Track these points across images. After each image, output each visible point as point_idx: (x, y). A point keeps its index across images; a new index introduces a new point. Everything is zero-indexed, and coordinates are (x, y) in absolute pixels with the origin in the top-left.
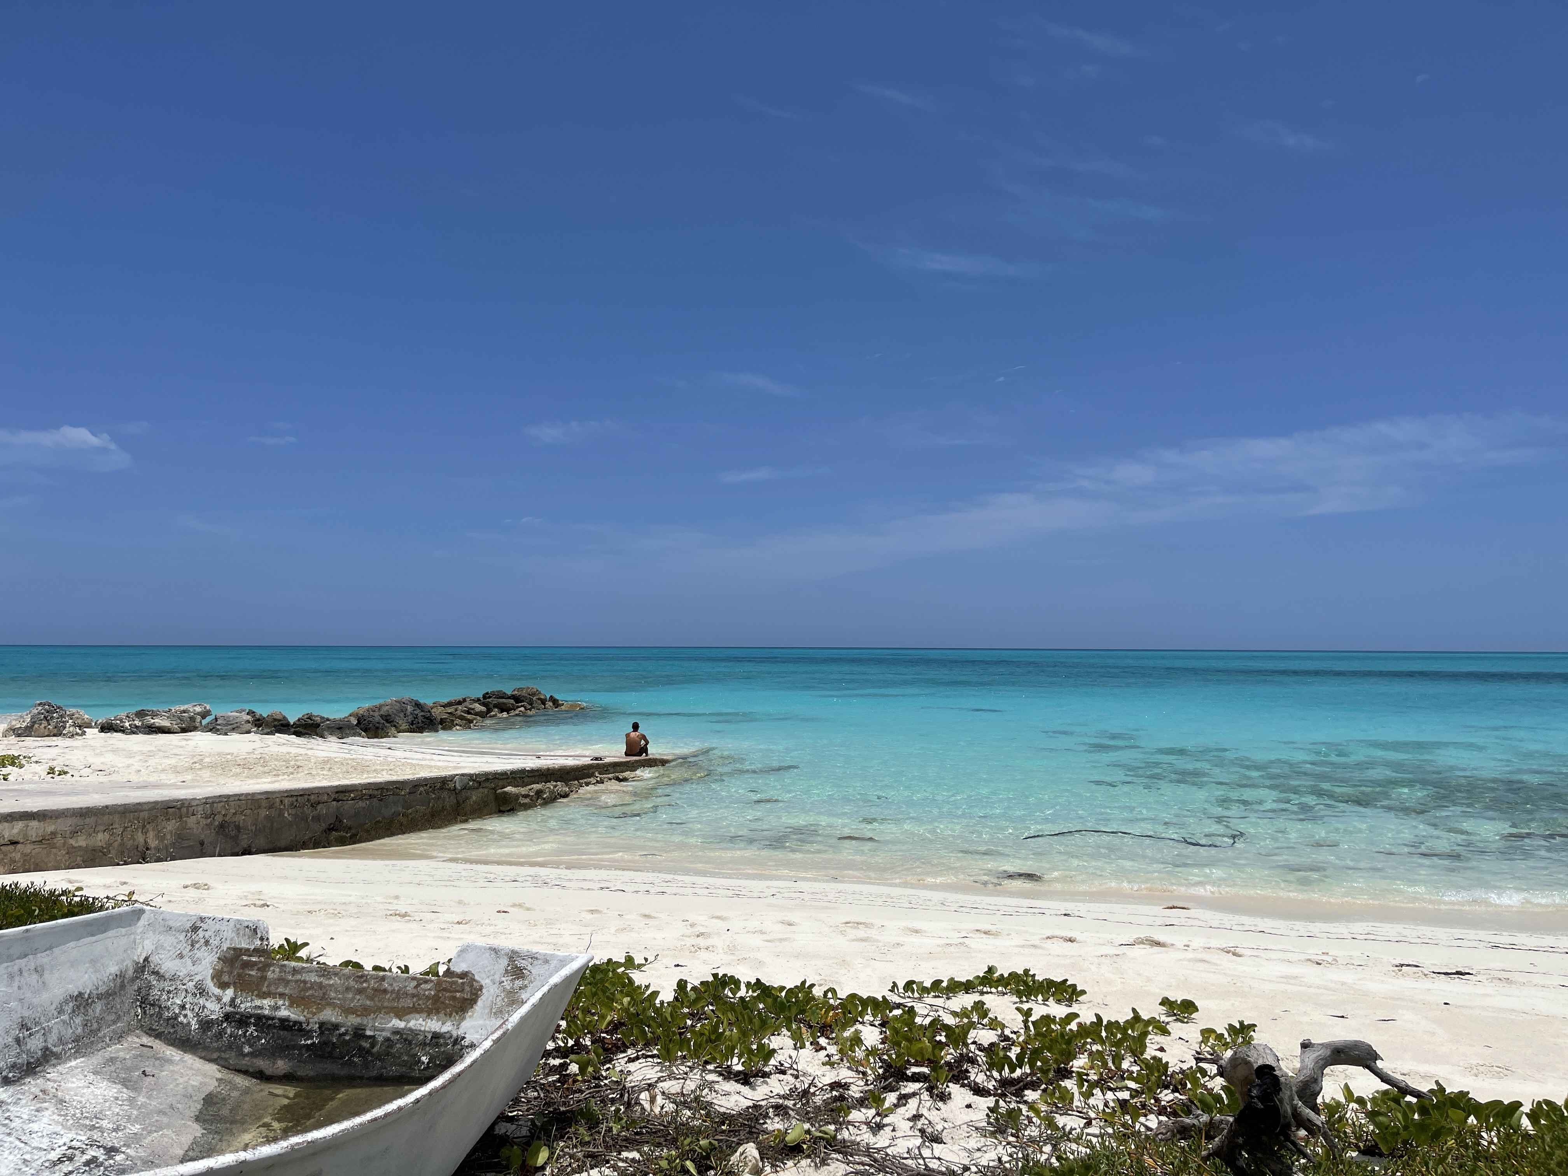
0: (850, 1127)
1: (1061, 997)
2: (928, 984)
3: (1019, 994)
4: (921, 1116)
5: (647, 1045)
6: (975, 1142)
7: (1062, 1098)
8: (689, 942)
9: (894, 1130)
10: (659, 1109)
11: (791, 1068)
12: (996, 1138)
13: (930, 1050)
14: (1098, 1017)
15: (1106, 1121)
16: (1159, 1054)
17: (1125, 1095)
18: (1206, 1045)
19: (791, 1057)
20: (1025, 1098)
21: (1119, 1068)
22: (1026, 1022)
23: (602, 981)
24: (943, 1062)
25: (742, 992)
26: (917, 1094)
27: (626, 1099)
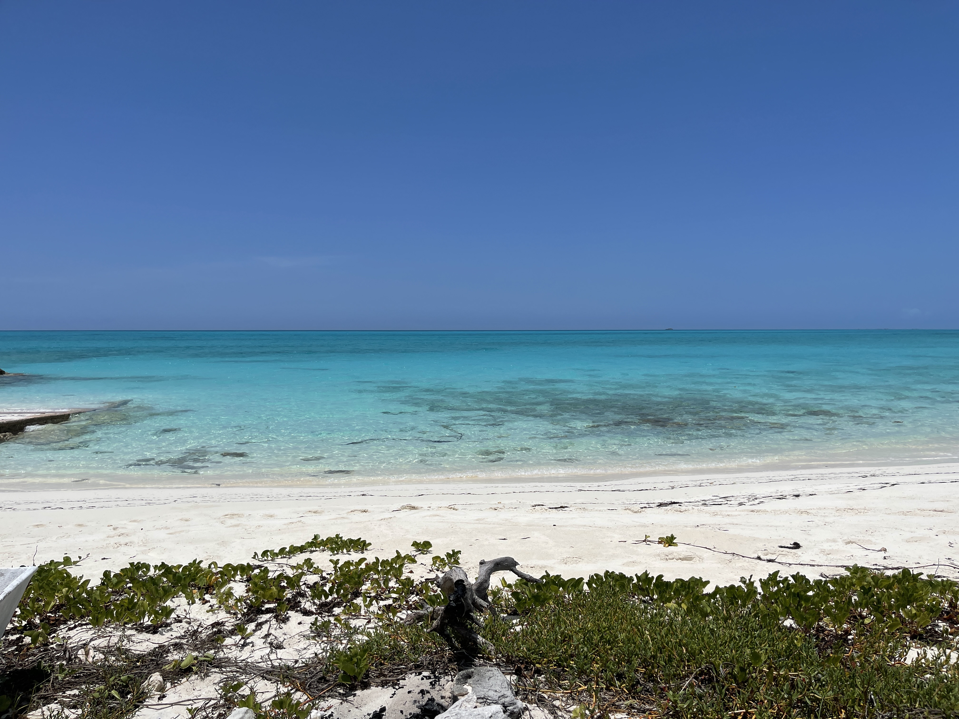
0: (224, 650)
1: (357, 549)
2: (277, 551)
3: (332, 550)
4: (270, 634)
5: (82, 617)
6: (304, 643)
7: (355, 610)
8: (112, 541)
9: (253, 646)
10: (92, 659)
11: (186, 617)
12: (315, 640)
13: (276, 593)
14: (377, 559)
15: (378, 619)
16: (410, 575)
17: (390, 602)
18: (435, 566)
19: (185, 611)
20: (334, 613)
21: (387, 587)
22: (335, 568)
23: (46, 577)
24: (285, 598)
25: (152, 572)
26: (268, 621)
27: (67, 656)
